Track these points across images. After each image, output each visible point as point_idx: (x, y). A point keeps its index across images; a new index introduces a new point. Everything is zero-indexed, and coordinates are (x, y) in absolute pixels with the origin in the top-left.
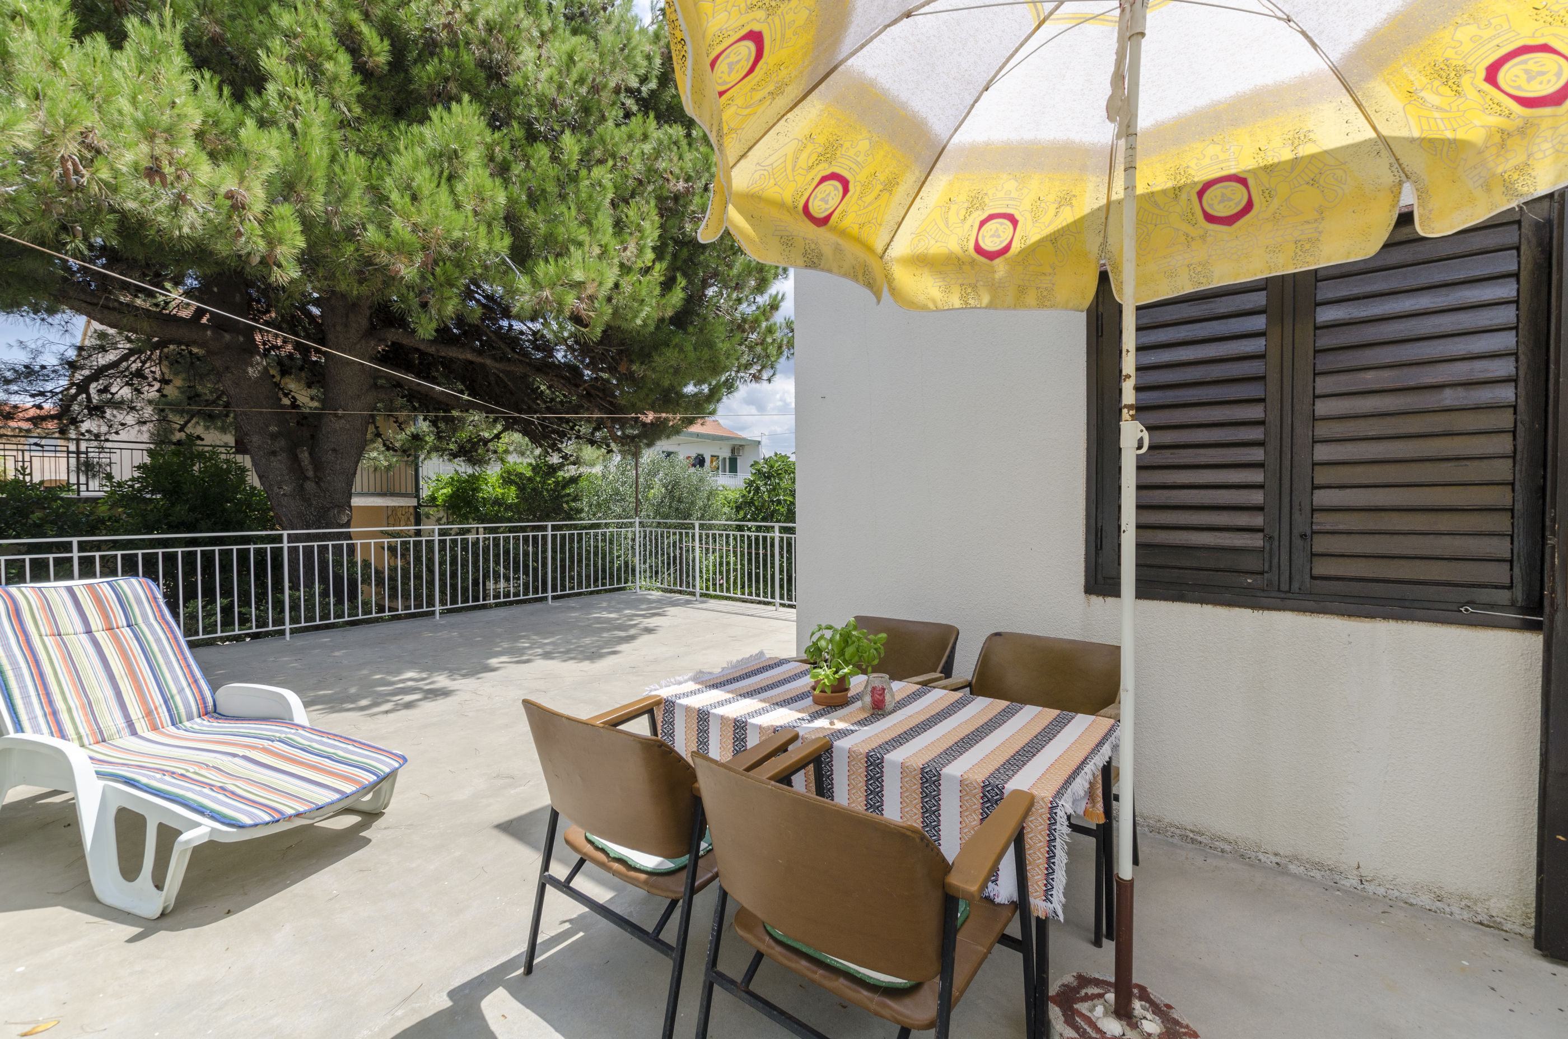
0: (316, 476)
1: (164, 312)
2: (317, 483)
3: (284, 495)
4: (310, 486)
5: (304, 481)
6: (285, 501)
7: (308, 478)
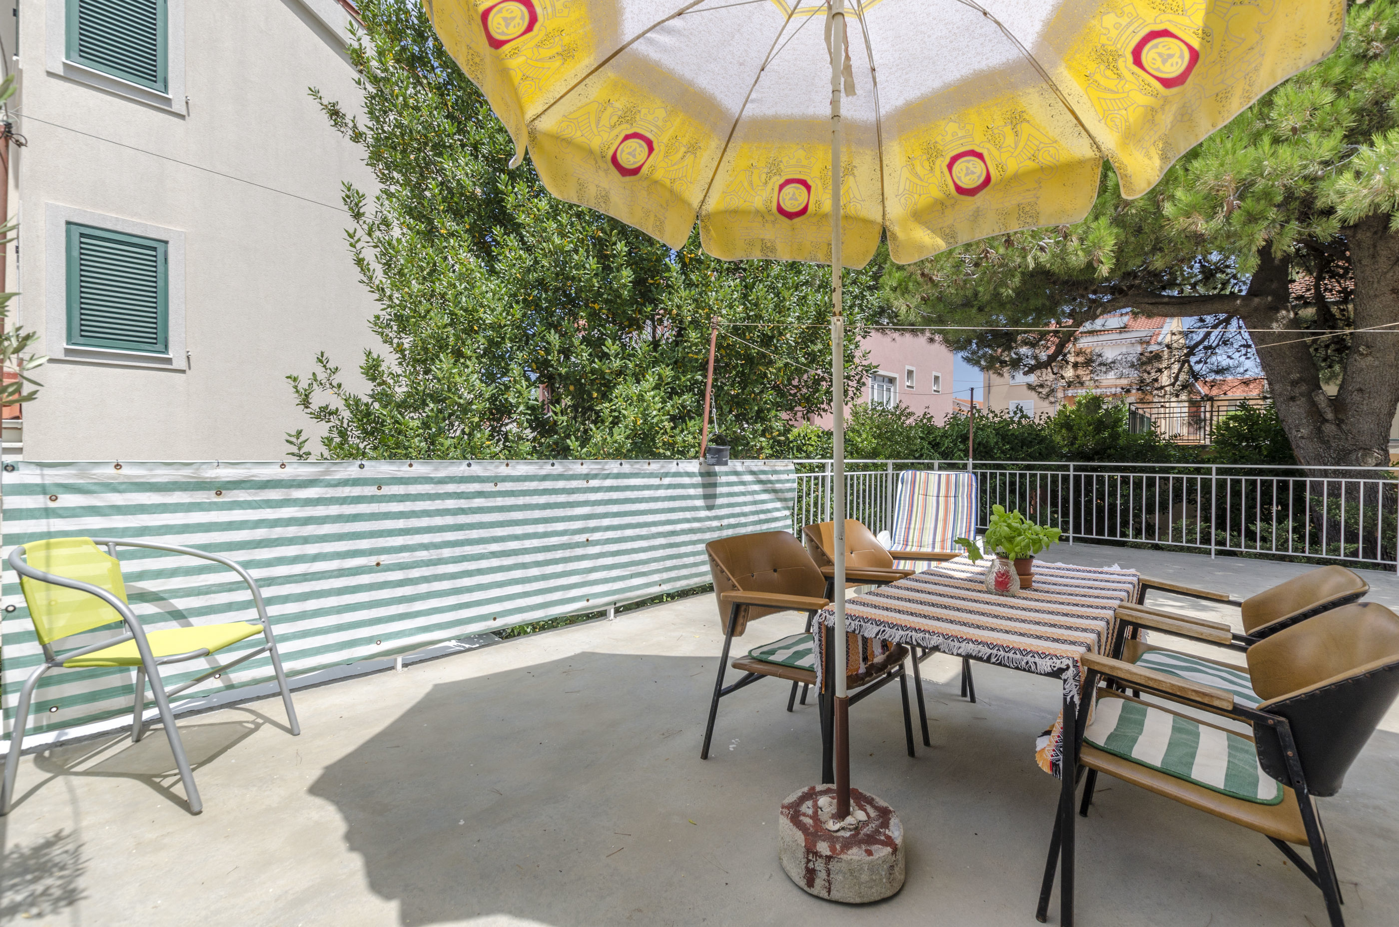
0: (1337, 418)
1: (1223, 293)
2: (1338, 425)
3: (1302, 437)
4: (1329, 429)
5: (1322, 423)
6: (1302, 443)
7: (1327, 421)
